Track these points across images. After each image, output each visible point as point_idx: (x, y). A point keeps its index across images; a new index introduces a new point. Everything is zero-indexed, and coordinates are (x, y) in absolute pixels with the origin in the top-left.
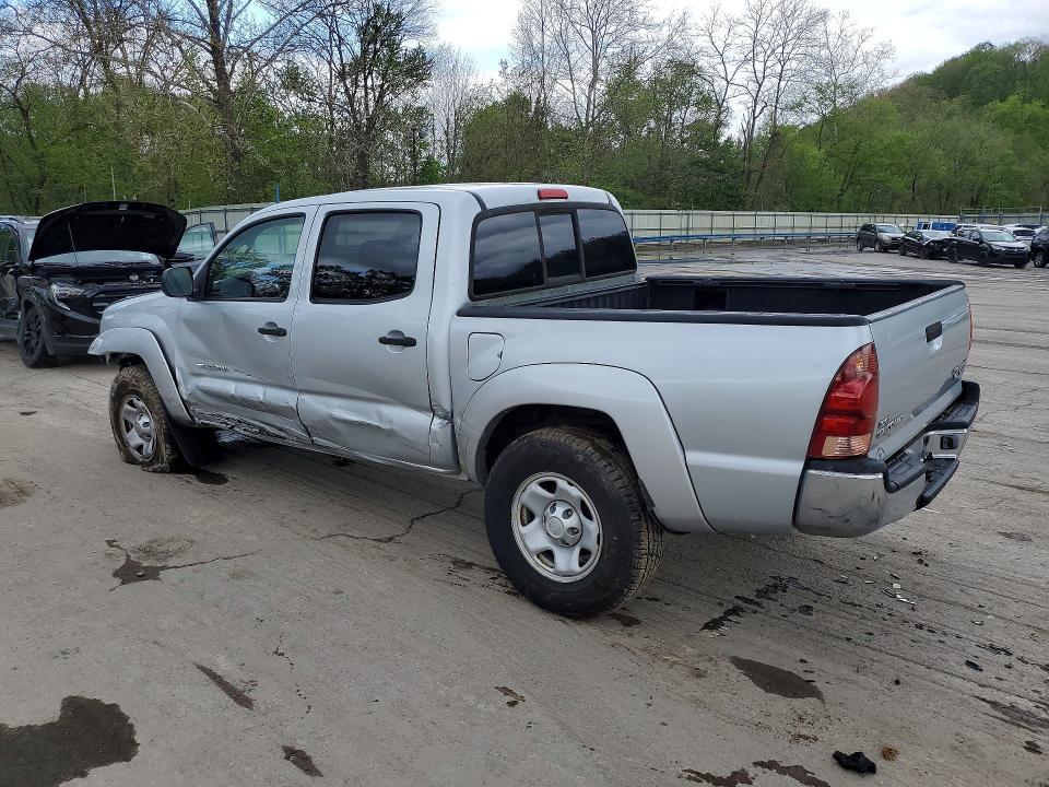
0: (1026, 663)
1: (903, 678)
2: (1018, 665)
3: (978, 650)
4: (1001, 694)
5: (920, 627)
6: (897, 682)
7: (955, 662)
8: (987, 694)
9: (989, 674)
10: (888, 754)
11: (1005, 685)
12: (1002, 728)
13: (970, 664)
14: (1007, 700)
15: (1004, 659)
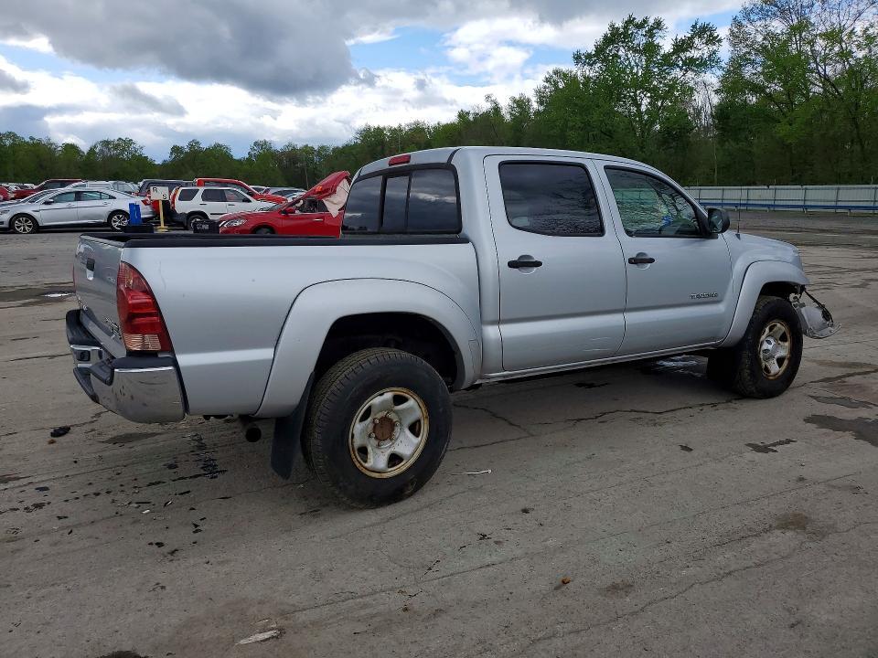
0: (11, 509)
1: (75, 465)
2: (16, 505)
3: (47, 500)
4: (17, 485)
5: (97, 494)
6: (76, 462)
7: (55, 486)
8: (25, 481)
9: (31, 490)
10: (52, 442)
11: (17, 490)
12: (8, 472)
13: (45, 489)
14: (11, 484)
15: (29, 503)
